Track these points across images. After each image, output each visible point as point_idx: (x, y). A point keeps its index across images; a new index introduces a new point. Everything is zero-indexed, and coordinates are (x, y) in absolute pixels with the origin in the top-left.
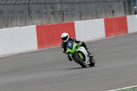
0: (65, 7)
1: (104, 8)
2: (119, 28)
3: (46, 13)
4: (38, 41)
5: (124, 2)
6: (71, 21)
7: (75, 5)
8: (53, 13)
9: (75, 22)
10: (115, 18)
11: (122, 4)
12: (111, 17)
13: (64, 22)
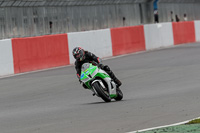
0: (54, 12)
1: (111, 13)
2: (133, 43)
3: (26, 21)
4: (14, 62)
5: (140, 5)
6: (62, 33)
7: (69, 9)
8: (36, 20)
9: (69, 34)
10: (127, 29)
11: (136, 7)
12: (121, 26)
13: (53, 34)
